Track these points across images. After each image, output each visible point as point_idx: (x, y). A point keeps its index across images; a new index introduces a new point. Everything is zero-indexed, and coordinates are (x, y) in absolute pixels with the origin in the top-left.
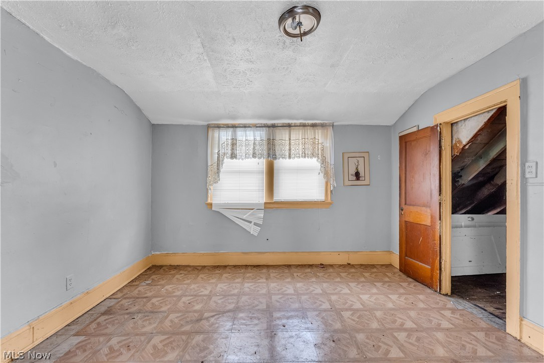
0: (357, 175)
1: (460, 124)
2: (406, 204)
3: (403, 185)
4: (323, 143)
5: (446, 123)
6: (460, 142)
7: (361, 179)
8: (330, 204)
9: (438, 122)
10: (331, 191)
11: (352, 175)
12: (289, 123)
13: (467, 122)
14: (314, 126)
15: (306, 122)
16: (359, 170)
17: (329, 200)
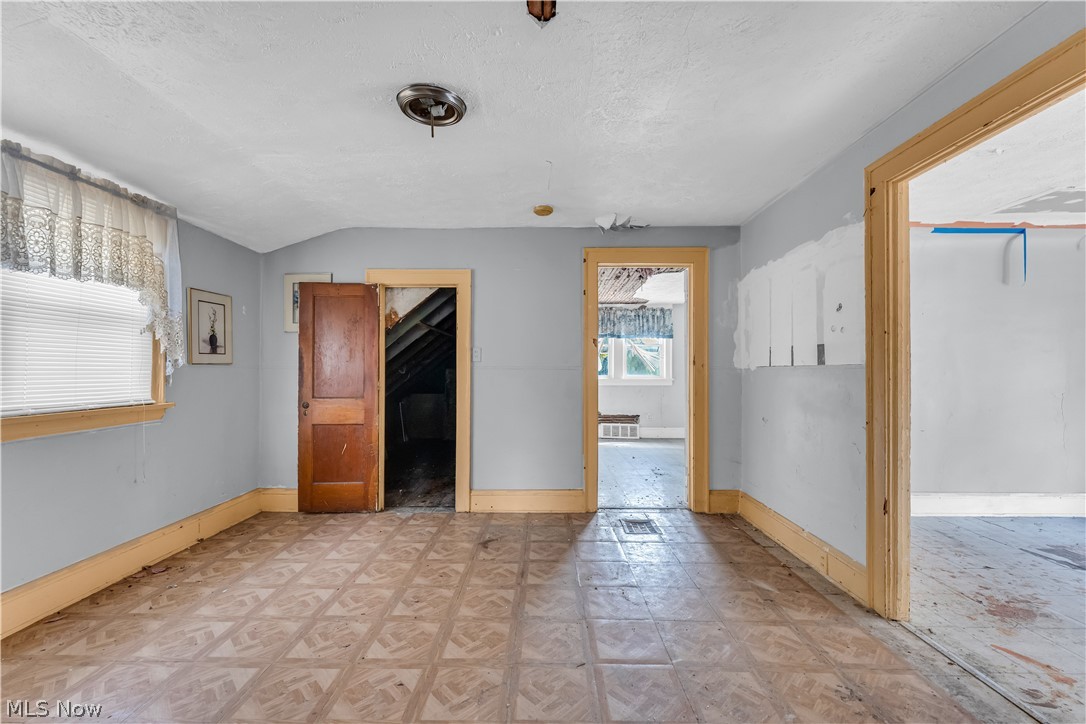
0: (213, 340)
1: (396, 292)
2: (313, 397)
3: (308, 364)
4: (161, 255)
5: (383, 285)
6: (396, 314)
7: (219, 350)
8: (164, 409)
9: (378, 281)
10: (167, 379)
11: (204, 341)
12: (74, 167)
13: (405, 291)
14: (140, 202)
15: (122, 185)
16: (216, 331)
17: (162, 401)
